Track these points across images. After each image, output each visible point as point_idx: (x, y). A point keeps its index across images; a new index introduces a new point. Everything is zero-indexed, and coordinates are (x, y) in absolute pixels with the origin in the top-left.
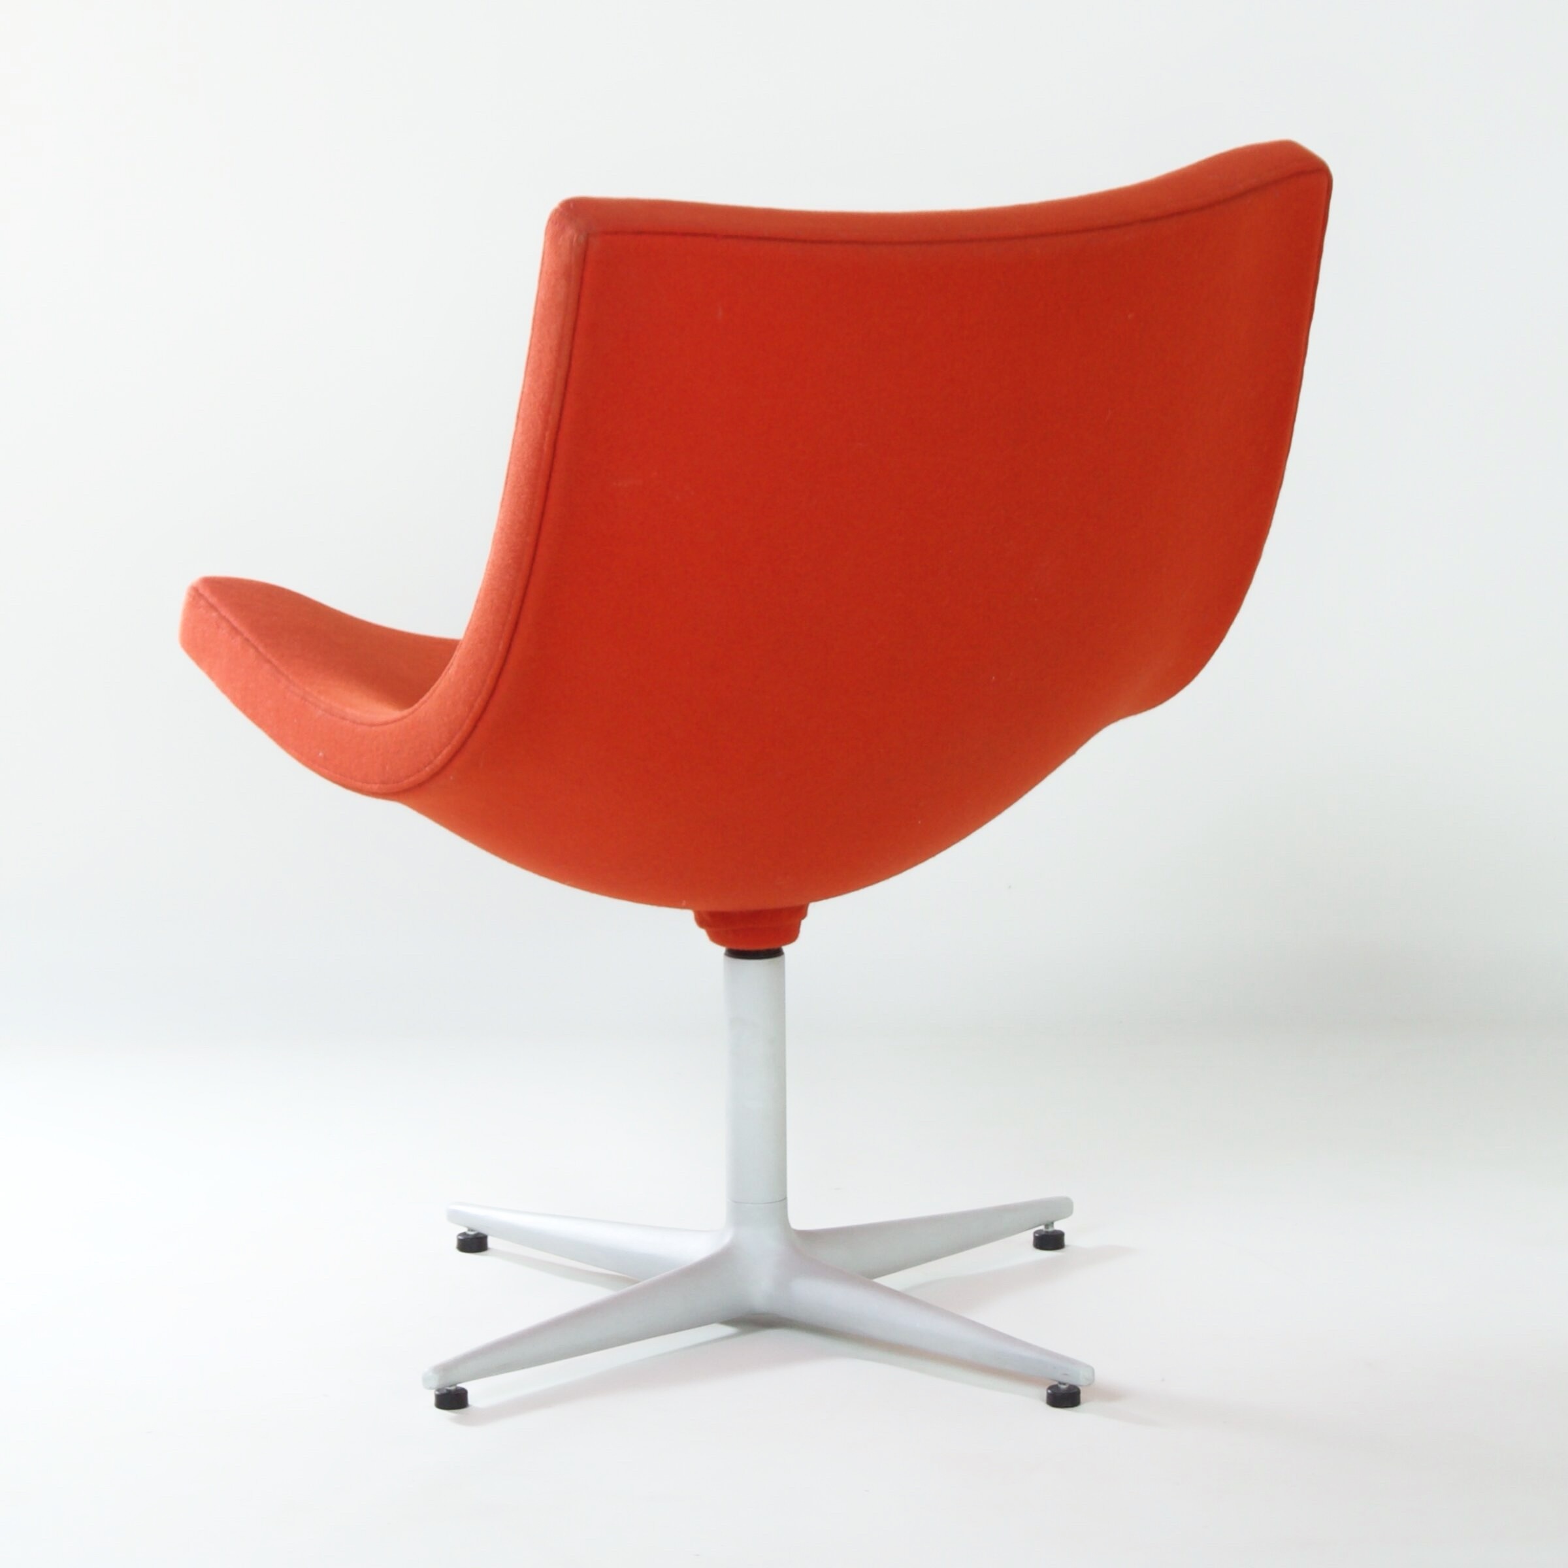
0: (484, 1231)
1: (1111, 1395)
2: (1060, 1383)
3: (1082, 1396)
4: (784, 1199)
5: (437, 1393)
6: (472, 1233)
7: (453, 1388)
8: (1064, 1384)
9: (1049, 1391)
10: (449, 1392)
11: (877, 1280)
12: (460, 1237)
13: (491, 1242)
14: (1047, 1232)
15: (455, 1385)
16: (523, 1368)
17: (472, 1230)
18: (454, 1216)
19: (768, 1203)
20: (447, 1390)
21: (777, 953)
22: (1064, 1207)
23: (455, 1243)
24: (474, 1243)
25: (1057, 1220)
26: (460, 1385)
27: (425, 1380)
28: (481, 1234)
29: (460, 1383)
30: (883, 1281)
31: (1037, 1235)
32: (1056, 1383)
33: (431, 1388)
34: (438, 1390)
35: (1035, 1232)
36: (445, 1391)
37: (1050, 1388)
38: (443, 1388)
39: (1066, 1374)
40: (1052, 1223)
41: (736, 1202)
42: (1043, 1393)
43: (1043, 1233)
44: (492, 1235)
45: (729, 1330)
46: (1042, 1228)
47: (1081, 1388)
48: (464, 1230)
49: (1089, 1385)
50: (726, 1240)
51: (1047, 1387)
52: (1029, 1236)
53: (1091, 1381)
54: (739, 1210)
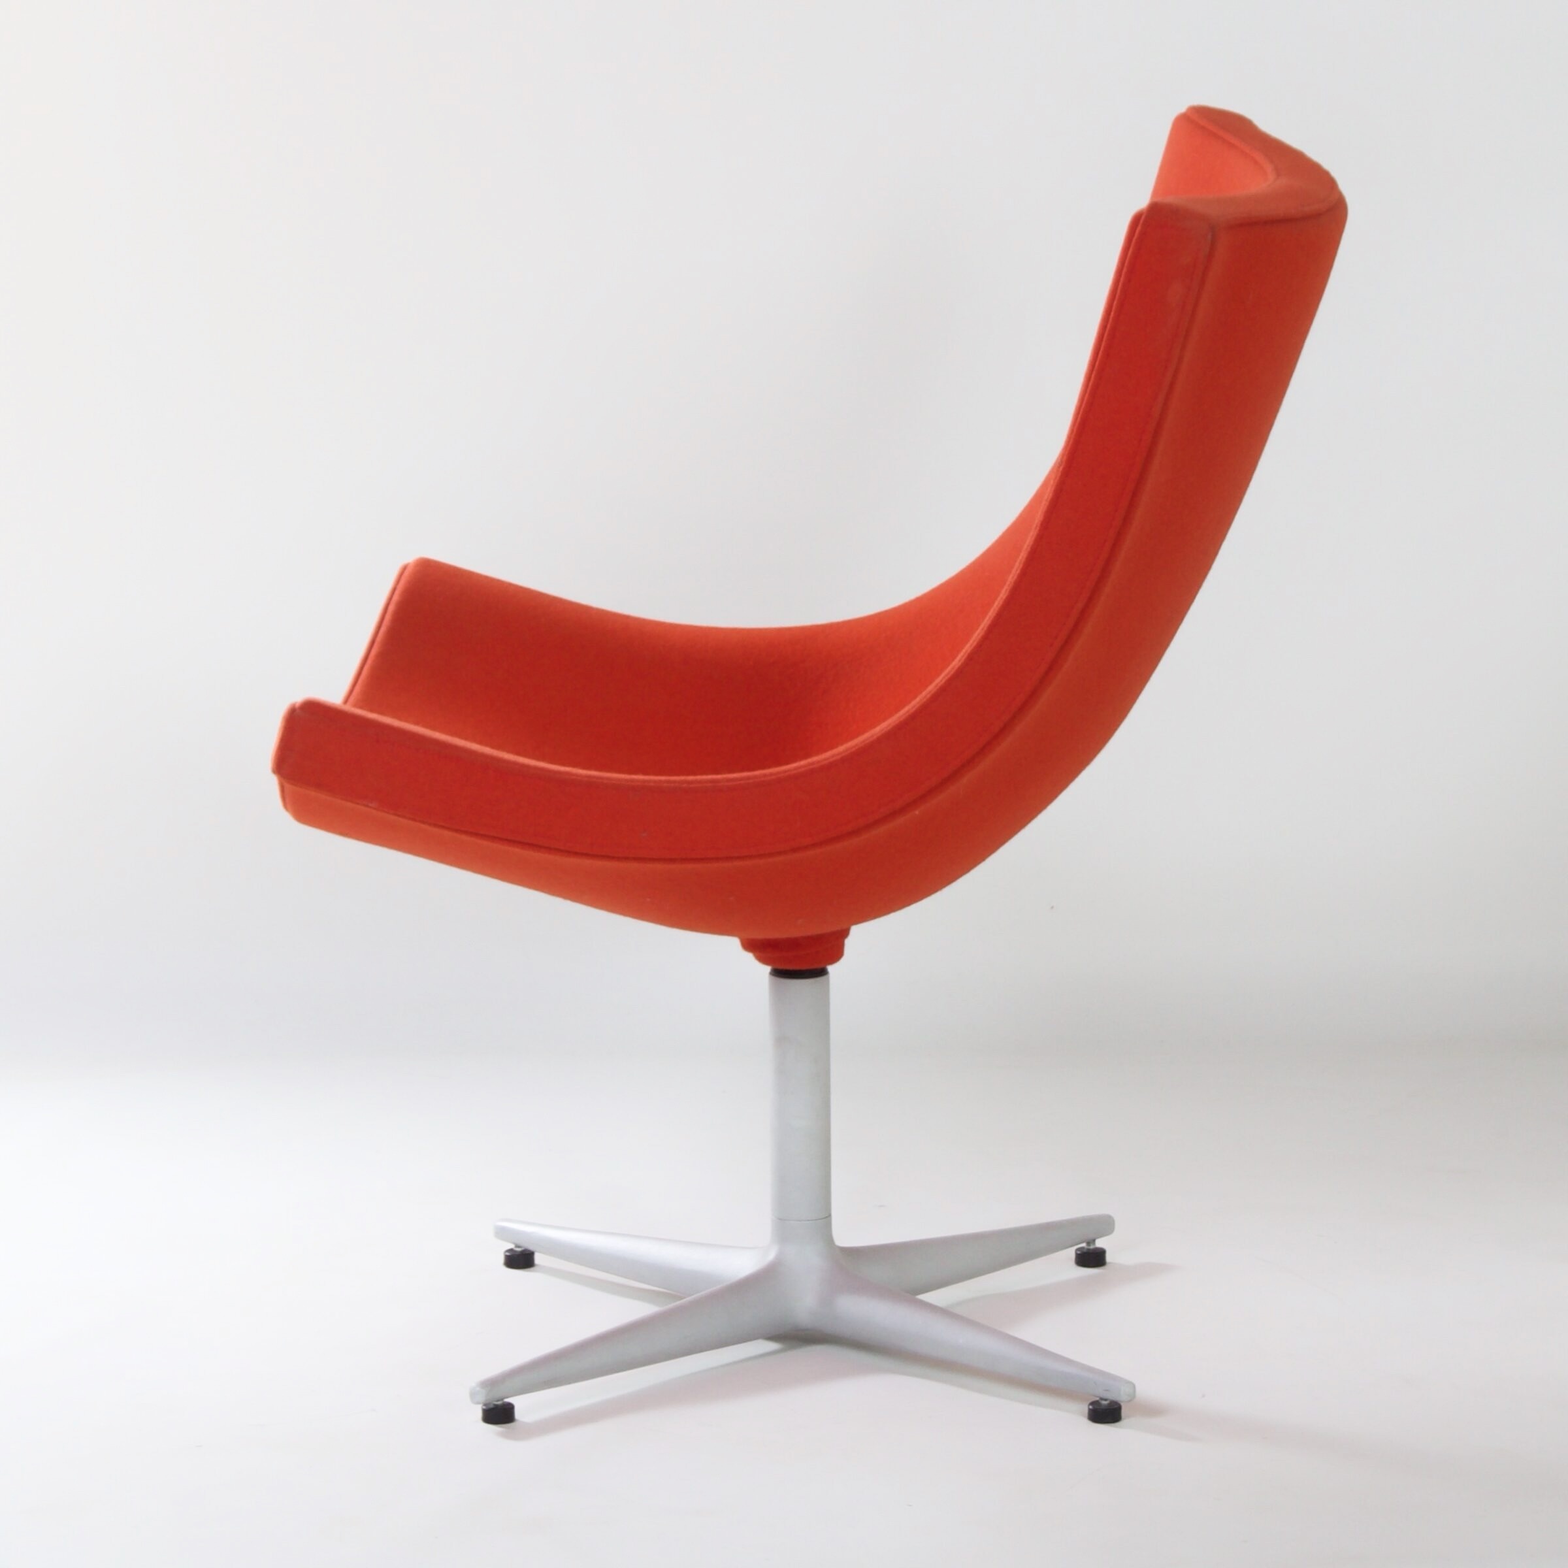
0: (531, 1248)
1: (1152, 1410)
2: (1102, 1399)
3: (1124, 1412)
4: (829, 1216)
5: (484, 1407)
6: (519, 1249)
7: (499, 1403)
8: (1106, 1400)
9: (1091, 1407)
10: (496, 1407)
11: (921, 1297)
12: (508, 1254)
13: (538, 1258)
14: (1089, 1249)
15: (502, 1399)
16: (570, 1383)
17: (519, 1247)
18: (501, 1233)
19: (808, 1220)
20: (495, 1405)
21: (822, 972)
22: (1106, 1225)
23: (502, 1259)
24: (520, 1260)
25: (1098, 1238)
26: (507, 1400)
27: (473, 1395)
28: (529, 1251)
29: (507, 1398)
30: (926, 1297)
31: (1079, 1252)
32: (1098, 1399)
33: (478, 1403)
34: (485, 1405)
35: (1077, 1250)
36: (491, 1406)
37: (1092, 1404)
38: (489, 1404)
39: (1107, 1390)
40: (1094, 1241)
41: (780, 1219)
42: (1085, 1408)
43: (1085, 1251)
44: (540, 1252)
45: (772, 1346)
46: (1084, 1245)
47: (1122, 1404)
48: (512, 1246)
49: (1130, 1401)
50: (771, 1256)
51: (1090, 1401)
52: (1071, 1253)
53: (1133, 1396)
54: (784, 1227)
